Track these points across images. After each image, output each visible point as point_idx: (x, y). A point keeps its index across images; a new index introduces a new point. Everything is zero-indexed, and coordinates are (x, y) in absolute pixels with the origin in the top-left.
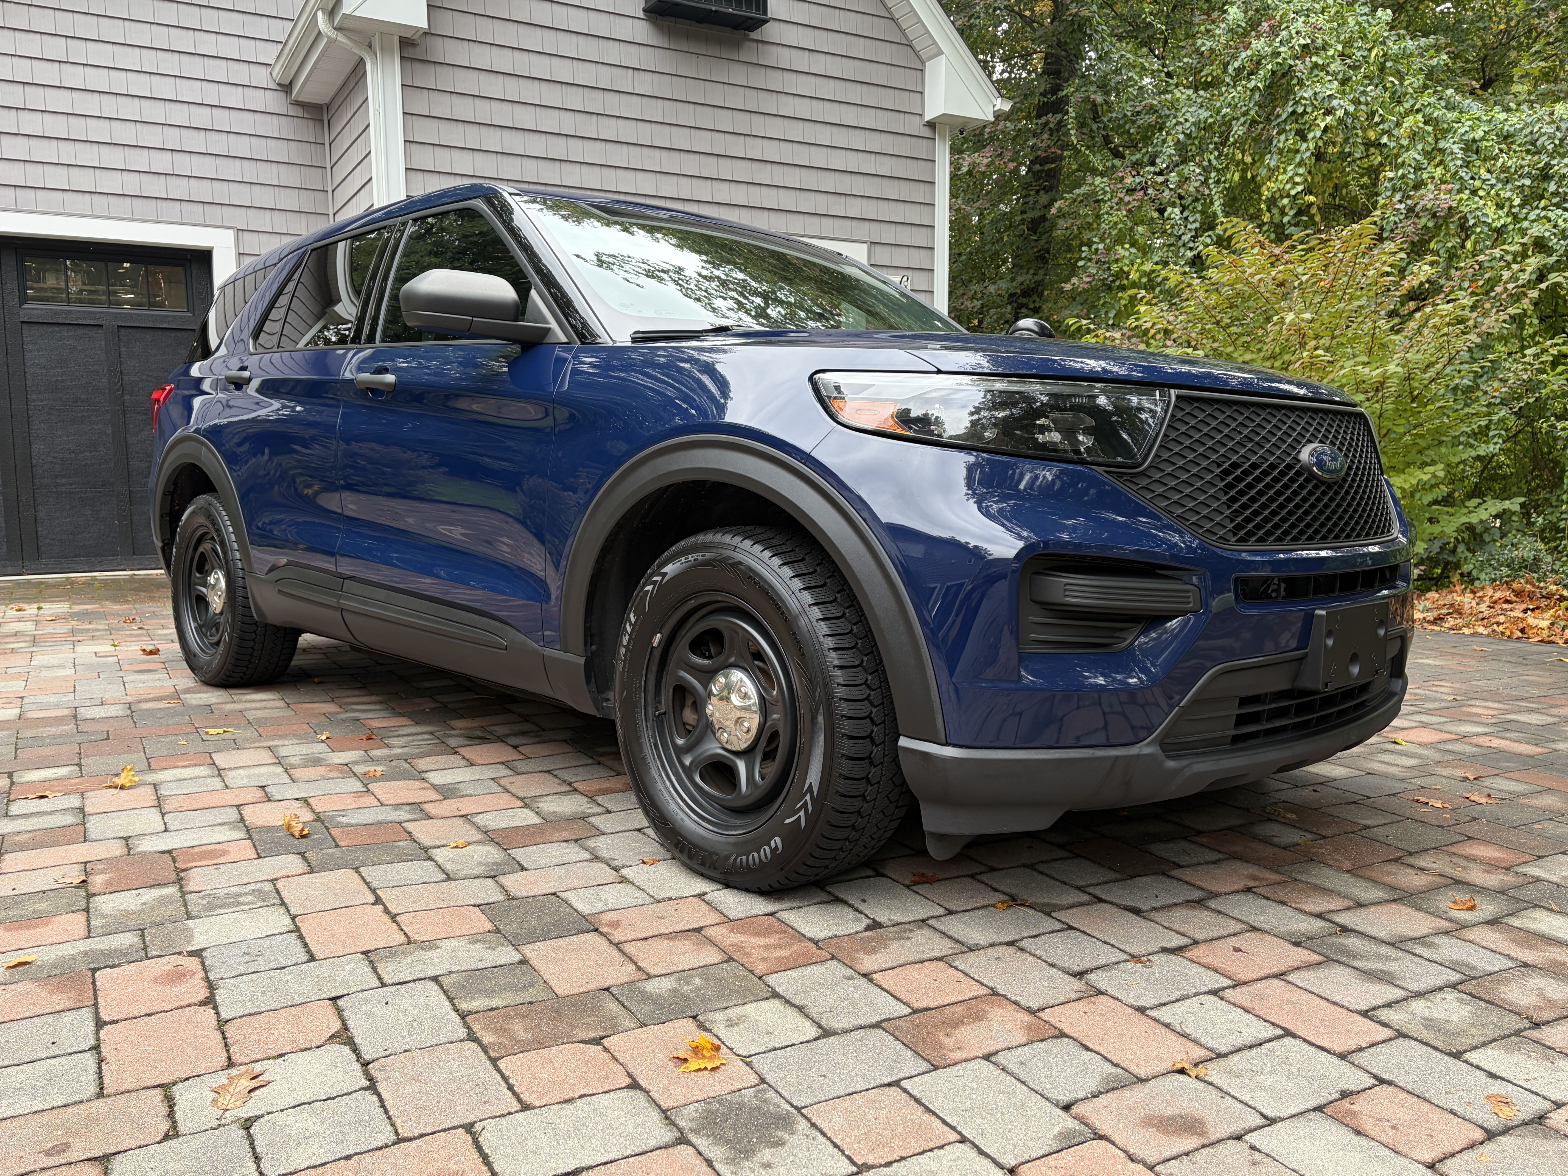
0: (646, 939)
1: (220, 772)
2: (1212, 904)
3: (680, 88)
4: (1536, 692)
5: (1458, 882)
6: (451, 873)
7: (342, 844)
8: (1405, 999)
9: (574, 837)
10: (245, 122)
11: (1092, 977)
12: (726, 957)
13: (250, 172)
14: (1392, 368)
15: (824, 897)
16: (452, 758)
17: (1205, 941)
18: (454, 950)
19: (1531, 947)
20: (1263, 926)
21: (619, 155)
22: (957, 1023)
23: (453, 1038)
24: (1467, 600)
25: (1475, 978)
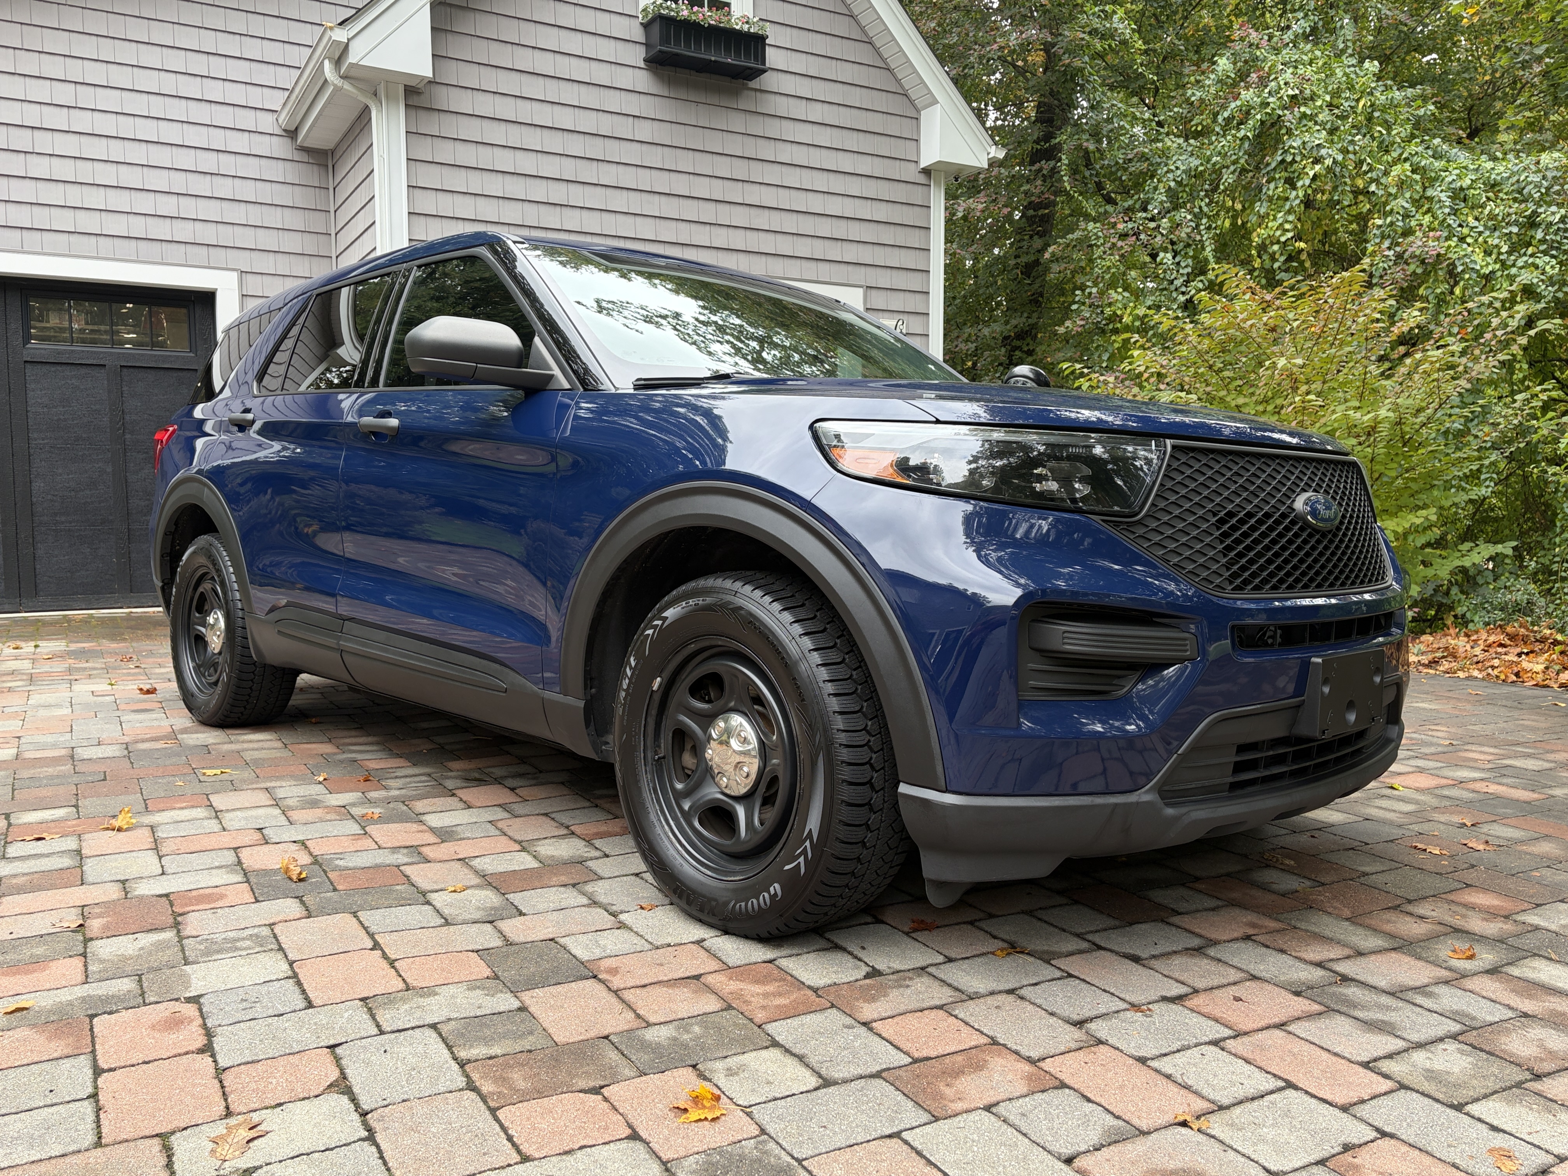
0: (644, 986)
1: (217, 814)
2: (1212, 952)
3: (680, 136)
4: (1532, 737)
5: (1457, 930)
6: (449, 918)
7: (339, 887)
8: (1406, 1050)
9: (572, 882)
10: (251, 168)
11: (1092, 1026)
12: (725, 1005)
13: (254, 215)
14: (1383, 413)
15: (823, 943)
16: (450, 799)
17: (1206, 990)
18: (453, 997)
19: (1530, 997)
20: (1263, 974)
21: (619, 200)
22: (958, 1073)
23: (453, 1088)
24: (1461, 644)
25: (1475, 1029)
